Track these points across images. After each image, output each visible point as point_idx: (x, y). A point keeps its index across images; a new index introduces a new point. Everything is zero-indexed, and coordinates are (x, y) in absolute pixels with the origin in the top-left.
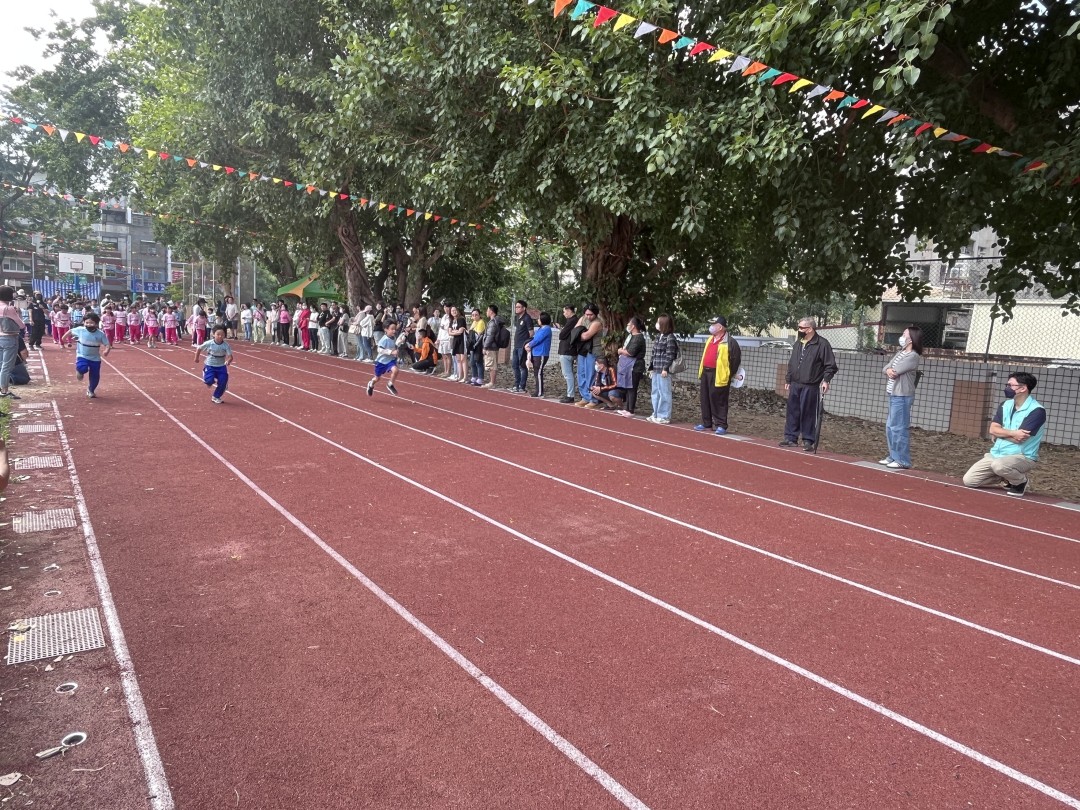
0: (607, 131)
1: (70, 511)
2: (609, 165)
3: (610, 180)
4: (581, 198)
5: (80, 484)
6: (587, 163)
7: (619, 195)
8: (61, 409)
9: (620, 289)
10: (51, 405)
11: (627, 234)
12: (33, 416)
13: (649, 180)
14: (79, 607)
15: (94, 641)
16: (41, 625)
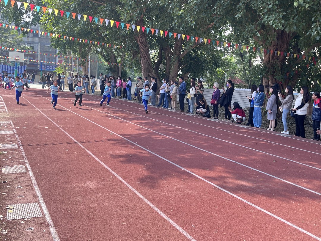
1: (24, 166)
2: (273, 5)
3: (274, 12)
4: (259, 21)
5: (26, 156)
6: (262, 4)
7: (278, 20)
8: (14, 124)
9: (281, 69)
10: (10, 122)
11: (287, 39)
12: (3, 127)
13: (295, 11)
14: (31, 202)
15: (38, 214)
16: (18, 207)
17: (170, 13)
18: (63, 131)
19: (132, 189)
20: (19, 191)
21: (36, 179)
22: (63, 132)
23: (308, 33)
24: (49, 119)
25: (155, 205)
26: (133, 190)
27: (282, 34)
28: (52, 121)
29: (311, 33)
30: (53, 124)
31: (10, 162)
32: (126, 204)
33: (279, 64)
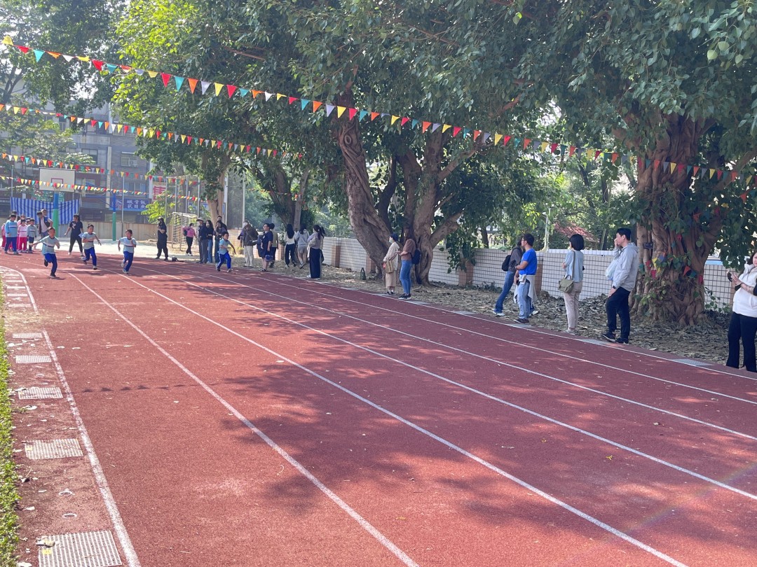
0: (657, 16)
1: (75, 441)
2: (659, 56)
3: (661, 73)
4: (626, 95)
5: (81, 416)
6: (633, 54)
7: (672, 91)
8: (51, 338)
9: (681, 204)
10: (43, 335)
11: (691, 134)
12: (27, 346)
13: (711, 70)
14: (95, 529)
15: (111, 559)
16: (63, 542)
17: (414, 77)
18: (167, 354)
19: (332, 497)
20: (65, 501)
21: (105, 472)
22: (167, 357)
23: (743, 122)
24: (133, 326)
25: (389, 537)
26: (335, 500)
27: (679, 124)
28: (140, 331)
29: (750, 121)
30: (143, 337)
31: (44, 431)
32: (318, 533)
33: (674, 192)
